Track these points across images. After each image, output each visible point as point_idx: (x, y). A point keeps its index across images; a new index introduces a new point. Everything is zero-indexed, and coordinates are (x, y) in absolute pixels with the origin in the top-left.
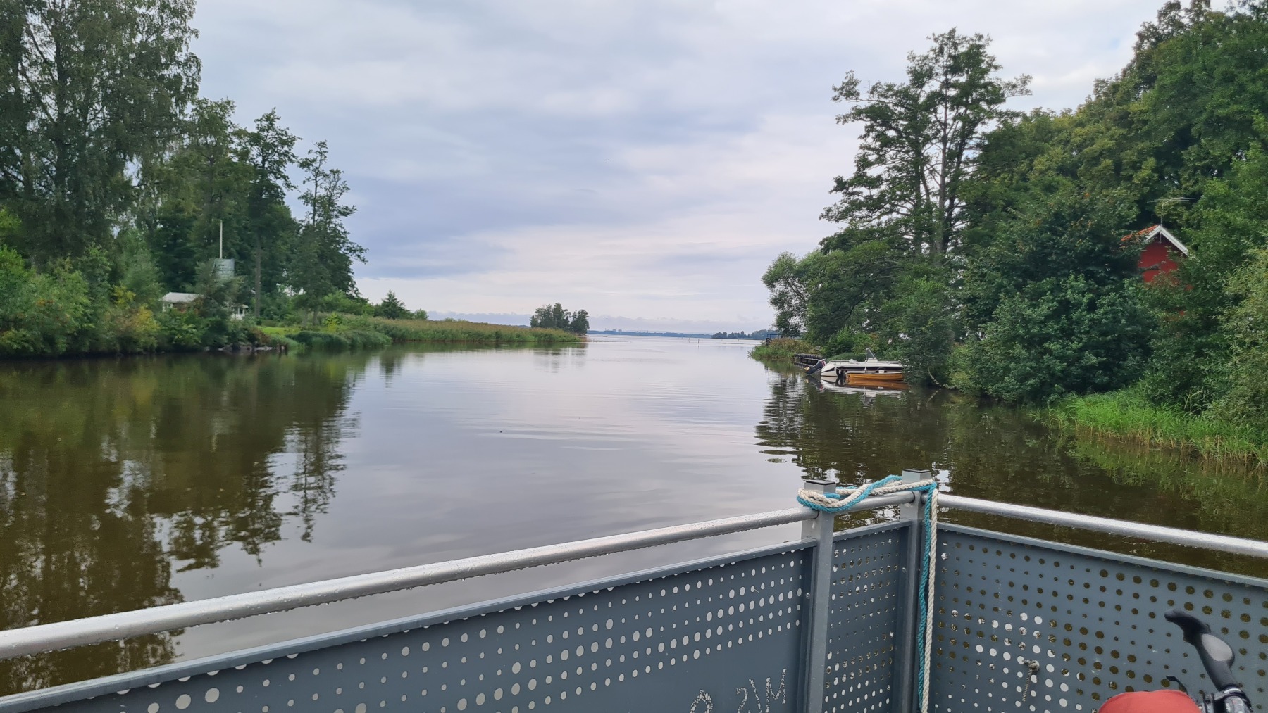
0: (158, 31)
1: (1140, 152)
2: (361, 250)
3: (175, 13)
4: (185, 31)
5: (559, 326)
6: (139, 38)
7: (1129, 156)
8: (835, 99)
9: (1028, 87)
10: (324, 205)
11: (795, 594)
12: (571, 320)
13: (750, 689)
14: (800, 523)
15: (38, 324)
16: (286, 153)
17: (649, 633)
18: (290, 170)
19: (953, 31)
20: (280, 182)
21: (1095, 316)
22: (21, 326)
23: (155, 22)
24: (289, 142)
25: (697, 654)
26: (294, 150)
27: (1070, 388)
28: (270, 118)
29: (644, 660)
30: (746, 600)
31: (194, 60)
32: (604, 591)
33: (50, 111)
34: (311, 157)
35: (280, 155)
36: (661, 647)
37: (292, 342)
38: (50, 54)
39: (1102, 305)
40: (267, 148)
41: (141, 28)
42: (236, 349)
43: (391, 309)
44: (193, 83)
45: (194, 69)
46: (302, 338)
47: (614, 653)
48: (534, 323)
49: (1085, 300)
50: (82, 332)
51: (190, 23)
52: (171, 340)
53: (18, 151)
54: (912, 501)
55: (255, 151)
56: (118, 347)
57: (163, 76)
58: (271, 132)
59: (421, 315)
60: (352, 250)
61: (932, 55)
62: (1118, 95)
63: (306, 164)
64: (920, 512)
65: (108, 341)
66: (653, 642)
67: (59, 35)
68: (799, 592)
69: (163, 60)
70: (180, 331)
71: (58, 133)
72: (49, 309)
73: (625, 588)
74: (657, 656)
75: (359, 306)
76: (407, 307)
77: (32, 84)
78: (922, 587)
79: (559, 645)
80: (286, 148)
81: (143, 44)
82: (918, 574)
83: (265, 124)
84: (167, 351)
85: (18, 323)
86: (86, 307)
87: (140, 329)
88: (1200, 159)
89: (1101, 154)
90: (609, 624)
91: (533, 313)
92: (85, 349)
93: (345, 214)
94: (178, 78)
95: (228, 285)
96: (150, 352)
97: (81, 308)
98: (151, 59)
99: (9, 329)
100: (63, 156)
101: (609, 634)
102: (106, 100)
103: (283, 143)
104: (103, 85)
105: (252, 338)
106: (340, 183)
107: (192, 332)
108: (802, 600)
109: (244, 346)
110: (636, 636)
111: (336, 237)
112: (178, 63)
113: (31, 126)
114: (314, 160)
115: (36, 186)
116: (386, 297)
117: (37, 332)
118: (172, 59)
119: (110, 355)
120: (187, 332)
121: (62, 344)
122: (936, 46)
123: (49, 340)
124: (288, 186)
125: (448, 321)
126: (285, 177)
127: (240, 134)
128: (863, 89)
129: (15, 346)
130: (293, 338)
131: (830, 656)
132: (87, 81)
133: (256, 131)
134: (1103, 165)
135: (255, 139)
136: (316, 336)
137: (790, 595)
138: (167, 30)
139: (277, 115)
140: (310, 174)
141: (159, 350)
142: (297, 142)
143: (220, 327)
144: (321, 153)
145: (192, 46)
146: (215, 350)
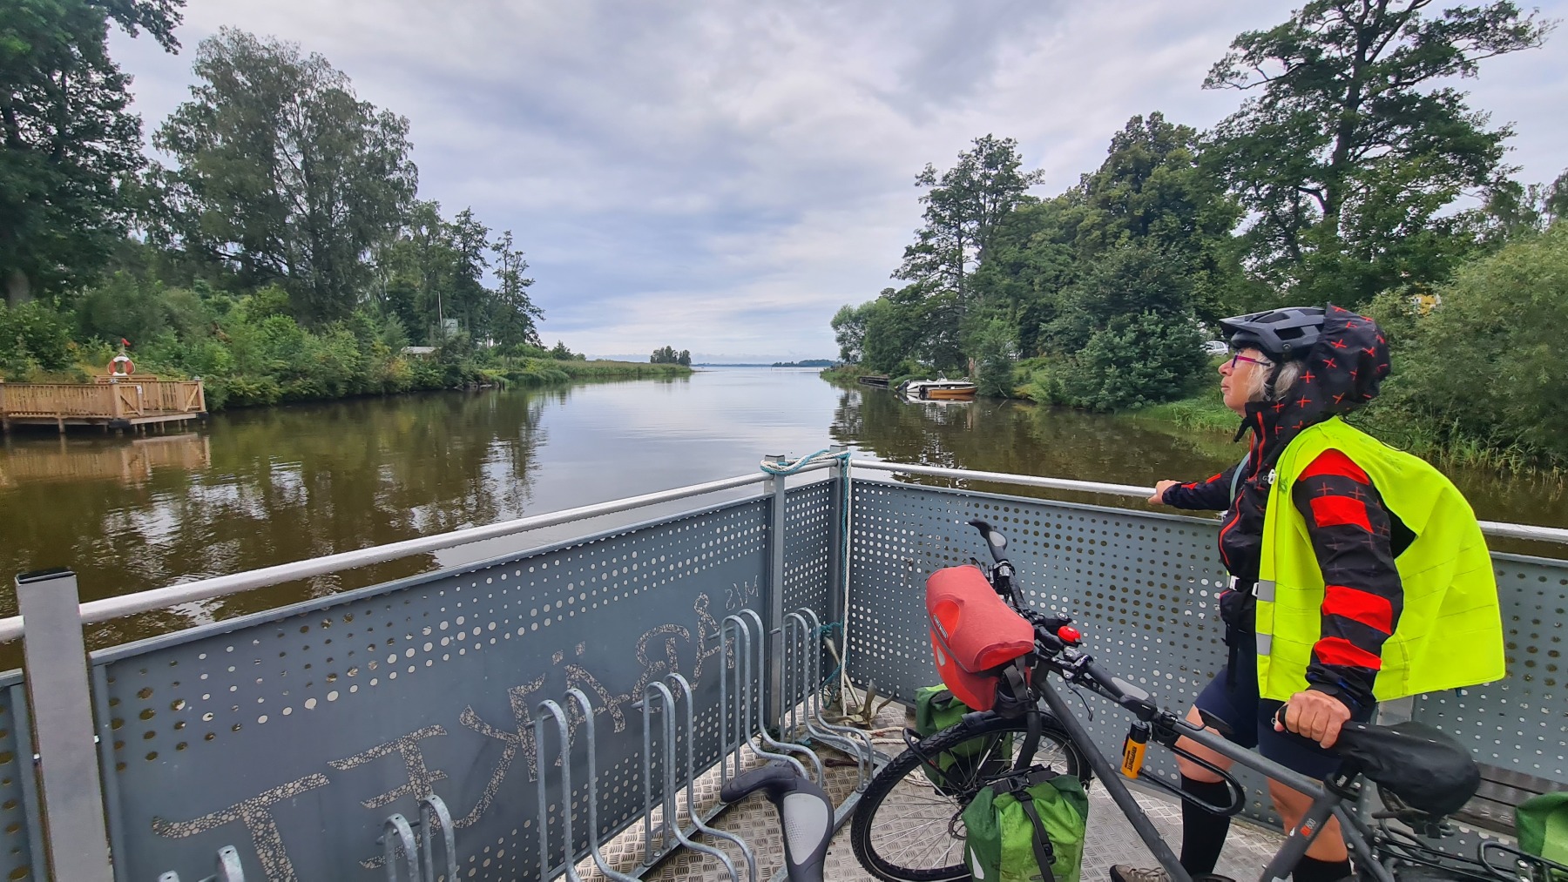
0: (382, 144)
1: (1119, 226)
2: (540, 311)
3: (395, 130)
4: (403, 144)
5: (670, 362)
6: (367, 151)
7: (1112, 228)
8: (917, 185)
9: (1042, 178)
10: (511, 278)
11: (761, 528)
12: (678, 357)
13: (734, 589)
14: (763, 482)
15: (321, 373)
16: (481, 241)
17: (663, 559)
18: (485, 252)
19: (990, 136)
20: (478, 263)
21: (1168, 342)
22: (307, 376)
23: (379, 136)
24: (483, 232)
25: (696, 570)
26: (486, 238)
27: (1148, 397)
28: (467, 214)
29: (660, 576)
30: (728, 534)
31: (412, 166)
32: (629, 533)
33: (304, 208)
34: (500, 242)
35: (476, 242)
36: (672, 567)
37: (506, 381)
38: (298, 161)
39: (1172, 333)
40: (466, 238)
41: (368, 142)
42: (466, 386)
43: (561, 353)
44: (413, 185)
45: (413, 174)
46: (511, 377)
47: (639, 573)
48: (653, 360)
49: (1159, 330)
50: (356, 378)
51: (407, 138)
52: (420, 382)
53: (280, 240)
54: (836, 465)
55: (458, 239)
56: (383, 390)
57: (388, 181)
58: (468, 225)
59: (582, 357)
60: (533, 311)
61: (974, 154)
62: (1101, 184)
63: (497, 248)
64: (841, 471)
65: (375, 385)
66: (666, 565)
67: (304, 149)
68: (764, 527)
69: (388, 167)
70: (426, 375)
71: (313, 225)
72: (328, 360)
73: (643, 531)
74: (668, 573)
75: (539, 351)
76: (572, 352)
77: (288, 187)
78: (844, 520)
79: (600, 570)
80: (480, 237)
81: (371, 155)
82: (841, 511)
83: (463, 218)
84: (418, 391)
85: (304, 374)
86: (357, 358)
87: (398, 374)
88: (1163, 230)
89: (1092, 227)
90: (635, 554)
91: (652, 353)
92: (359, 392)
93: (526, 285)
94: (401, 181)
95: (458, 339)
96: (406, 392)
97: (353, 359)
98: (377, 166)
99: (298, 379)
100: (316, 243)
101: (635, 560)
102: (347, 199)
103: (479, 233)
104: (342, 187)
105: (477, 378)
106: (521, 262)
107: (436, 376)
108: (766, 532)
109: (472, 385)
110: (654, 561)
111: (522, 301)
112: (400, 169)
113: (289, 220)
114: (503, 245)
115: (297, 266)
116: (556, 345)
117: (321, 380)
118: (395, 166)
119: (377, 395)
120: (431, 375)
121: (342, 389)
122: (977, 147)
123: (332, 386)
124: (485, 265)
125: (598, 361)
126: (481, 258)
127: (446, 226)
128: (938, 177)
129: (305, 392)
130: (504, 377)
131: (786, 565)
132: (330, 185)
133: (457, 224)
134: (1094, 235)
135: (457, 230)
136: (521, 374)
137: (758, 529)
138: (388, 143)
139: (472, 211)
140: (501, 256)
141: (412, 390)
142: (489, 232)
143: (455, 371)
144: (508, 240)
145: (411, 156)
146: (451, 388)
